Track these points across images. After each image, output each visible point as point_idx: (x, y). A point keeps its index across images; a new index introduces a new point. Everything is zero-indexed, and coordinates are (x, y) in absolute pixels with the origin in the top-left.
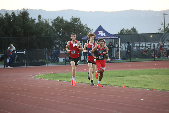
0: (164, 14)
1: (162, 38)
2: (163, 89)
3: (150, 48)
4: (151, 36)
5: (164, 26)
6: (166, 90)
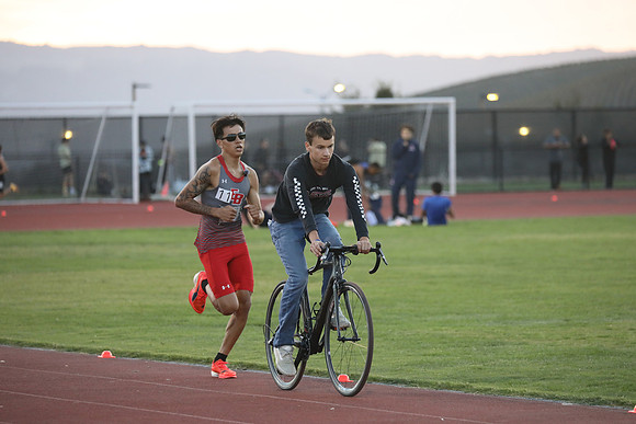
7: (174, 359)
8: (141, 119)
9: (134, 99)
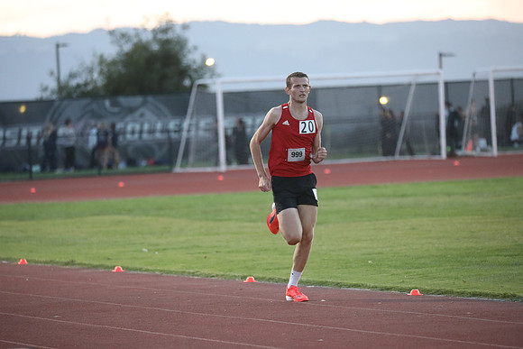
0: (58, 46)
1: (53, 116)
2: (48, 260)
3: (19, 142)
4: (23, 109)
5: (58, 80)
6: (57, 263)
7: (474, 295)
8: (447, 84)
9: (441, 66)
